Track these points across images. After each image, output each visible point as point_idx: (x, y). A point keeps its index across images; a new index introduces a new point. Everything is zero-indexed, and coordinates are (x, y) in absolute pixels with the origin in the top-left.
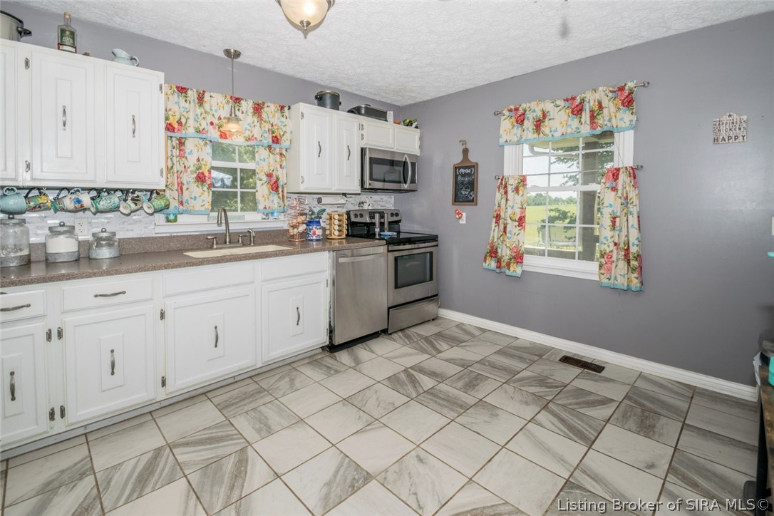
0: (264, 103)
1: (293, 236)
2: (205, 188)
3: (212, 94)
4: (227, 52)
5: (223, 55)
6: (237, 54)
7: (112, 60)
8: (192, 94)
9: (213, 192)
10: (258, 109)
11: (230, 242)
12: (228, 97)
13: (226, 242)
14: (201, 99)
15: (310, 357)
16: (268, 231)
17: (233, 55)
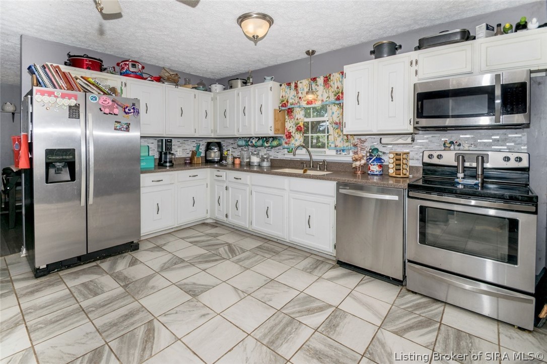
0: (330, 75)
1: (355, 168)
2: (301, 135)
3: (301, 81)
4: (308, 53)
5: (306, 56)
6: (313, 52)
7: (264, 82)
8: (293, 85)
9: (305, 136)
10: (327, 80)
11: (313, 167)
12: (310, 79)
13: (310, 167)
14: (296, 86)
15: (326, 258)
16: (341, 163)
17: (310, 53)
